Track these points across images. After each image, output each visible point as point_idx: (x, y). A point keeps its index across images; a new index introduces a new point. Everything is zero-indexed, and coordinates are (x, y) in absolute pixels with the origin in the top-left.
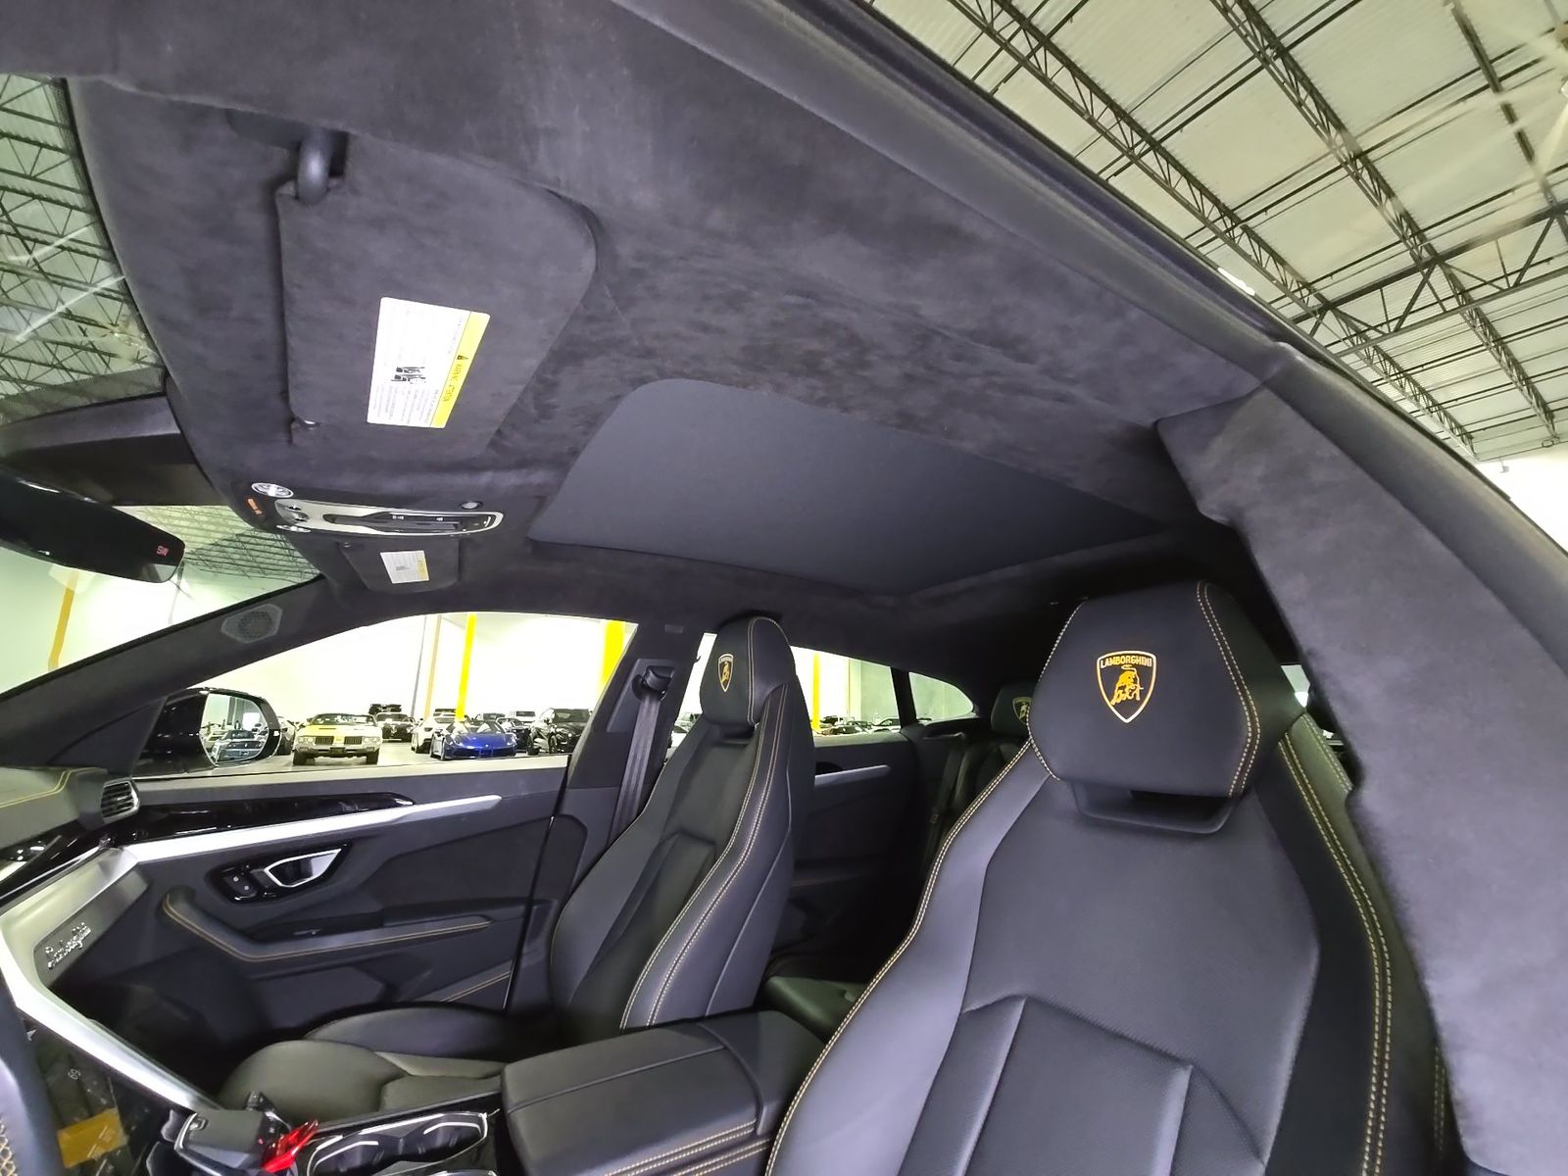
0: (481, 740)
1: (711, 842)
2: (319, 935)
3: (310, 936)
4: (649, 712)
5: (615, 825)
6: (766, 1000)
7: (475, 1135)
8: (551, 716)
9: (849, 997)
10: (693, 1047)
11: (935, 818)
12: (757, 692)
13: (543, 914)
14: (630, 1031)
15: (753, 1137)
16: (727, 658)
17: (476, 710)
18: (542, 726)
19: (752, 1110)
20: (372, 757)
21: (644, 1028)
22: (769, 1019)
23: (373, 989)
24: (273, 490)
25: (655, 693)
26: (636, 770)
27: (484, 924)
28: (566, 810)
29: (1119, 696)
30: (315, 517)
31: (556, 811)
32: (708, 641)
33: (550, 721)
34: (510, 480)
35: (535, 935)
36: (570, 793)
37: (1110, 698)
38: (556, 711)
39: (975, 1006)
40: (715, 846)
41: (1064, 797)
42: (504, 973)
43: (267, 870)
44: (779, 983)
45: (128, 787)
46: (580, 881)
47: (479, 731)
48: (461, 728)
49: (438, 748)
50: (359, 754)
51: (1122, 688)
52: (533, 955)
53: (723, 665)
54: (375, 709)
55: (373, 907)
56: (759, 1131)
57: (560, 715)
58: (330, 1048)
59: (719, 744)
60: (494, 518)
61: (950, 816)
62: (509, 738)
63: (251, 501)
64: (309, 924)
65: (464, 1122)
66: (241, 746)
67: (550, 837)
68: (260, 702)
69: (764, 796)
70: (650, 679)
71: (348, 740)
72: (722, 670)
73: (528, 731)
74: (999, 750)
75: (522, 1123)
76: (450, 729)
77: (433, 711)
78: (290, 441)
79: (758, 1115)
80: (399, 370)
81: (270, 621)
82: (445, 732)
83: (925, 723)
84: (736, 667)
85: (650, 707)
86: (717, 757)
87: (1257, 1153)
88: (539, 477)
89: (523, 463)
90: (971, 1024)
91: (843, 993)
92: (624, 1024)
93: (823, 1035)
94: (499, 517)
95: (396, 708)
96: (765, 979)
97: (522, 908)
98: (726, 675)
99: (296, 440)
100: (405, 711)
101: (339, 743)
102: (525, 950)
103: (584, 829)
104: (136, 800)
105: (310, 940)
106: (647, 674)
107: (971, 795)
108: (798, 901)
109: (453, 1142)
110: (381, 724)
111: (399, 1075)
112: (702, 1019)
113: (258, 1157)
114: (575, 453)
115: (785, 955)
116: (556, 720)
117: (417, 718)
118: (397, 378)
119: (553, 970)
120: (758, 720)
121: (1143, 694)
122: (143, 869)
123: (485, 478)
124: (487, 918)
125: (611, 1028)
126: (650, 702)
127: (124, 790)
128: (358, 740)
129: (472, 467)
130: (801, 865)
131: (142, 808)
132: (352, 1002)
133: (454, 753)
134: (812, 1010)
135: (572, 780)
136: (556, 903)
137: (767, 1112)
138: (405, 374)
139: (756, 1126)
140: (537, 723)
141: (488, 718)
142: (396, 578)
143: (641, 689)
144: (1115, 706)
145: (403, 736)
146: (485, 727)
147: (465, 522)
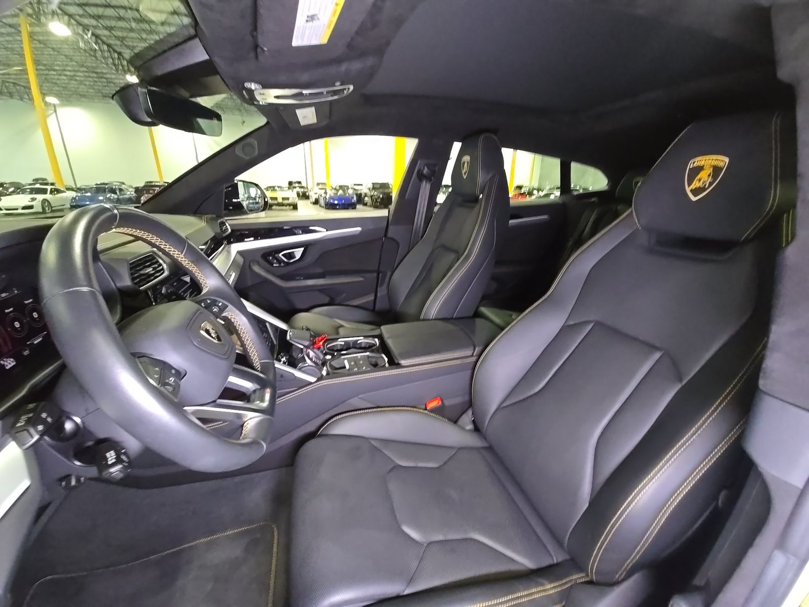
0: (340, 199)
1: (456, 252)
2: (303, 279)
3: (300, 279)
4: (425, 187)
5: (412, 242)
6: (477, 315)
7: (374, 345)
8: (371, 186)
9: (514, 317)
10: (449, 326)
11: (570, 243)
12: (481, 177)
13: (384, 277)
14: (424, 320)
15: (472, 355)
16: (467, 158)
17: (336, 184)
18: (367, 191)
19: (472, 348)
20: (295, 207)
21: (429, 320)
22: (478, 321)
23: (327, 300)
24: (253, 86)
25: (428, 178)
26: (420, 216)
27: (361, 279)
28: (390, 235)
29: (696, 184)
30: (270, 96)
31: (385, 235)
32: (457, 146)
33: (371, 189)
34: (356, 66)
35: (382, 284)
36: (391, 227)
37: (689, 185)
38: (373, 184)
39: (572, 323)
40: (458, 254)
41: (643, 239)
42: (371, 298)
43: (280, 255)
44: (484, 310)
45: (224, 223)
46: (397, 267)
47: (338, 195)
48: (330, 193)
49: (322, 202)
50: (289, 205)
51: (700, 180)
52: (382, 291)
53: (464, 163)
54: (290, 183)
55: (319, 270)
56: (474, 355)
57: (375, 186)
58: (317, 316)
59: (461, 205)
60: (349, 89)
61: (579, 243)
62: (353, 198)
63: (244, 92)
64: (299, 275)
65: (370, 341)
66: (253, 203)
67: (384, 245)
68: (257, 185)
69: (483, 232)
70: (426, 171)
71: (283, 199)
72: (463, 166)
73: (361, 194)
74: (617, 209)
75: (390, 342)
76: (326, 193)
77: (316, 185)
78: (257, 57)
79: (474, 350)
80: (308, 17)
81: (253, 147)
82: (324, 195)
83: (575, 193)
84: (472, 164)
85: (426, 184)
86: (460, 212)
87: (681, 381)
88: (370, 61)
89: (362, 55)
90: (566, 330)
91: (511, 315)
92: (422, 317)
93: (502, 329)
94: (351, 88)
95: (299, 183)
96: (478, 308)
97: (375, 275)
98: (465, 169)
99: (260, 58)
100: (304, 184)
101: (280, 200)
102: (378, 289)
103: (398, 244)
104: (229, 227)
105: (301, 281)
106: (424, 168)
107: (593, 233)
108: (494, 278)
109: (367, 346)
110: (295, 190)
111: (342, 326)
112: (452, 318)
113: (311, 343)
114: (388, 43)
115: (488, 299)
116: (374, 188)
117: (309, 188)
118: (307, 21)
119: (390, 297)
120: (482, 192)
121: (711, 184)
122: (240, 253)
123: (344, 67)
124: (362, 277)
125: (417, 318)
126: (426, 182)
127: (223, 224)
128: (288, 199)
129: (338, 61)
130: (498, 263)
131: (232, 230)
132: (320, 303)
133: (330, 206)
134: (497, 320)
135: (391, 221)
136: (389, 274)
137: (478, 350)
138: (311, 18)
139: (473, 353)
140: (364, 190)
141: (341, 187)
142: (303, 122)
143: (421, 177)
144: (691, 191)
145: (305, 196)
146: (341, 192)
147: (335, 93)
